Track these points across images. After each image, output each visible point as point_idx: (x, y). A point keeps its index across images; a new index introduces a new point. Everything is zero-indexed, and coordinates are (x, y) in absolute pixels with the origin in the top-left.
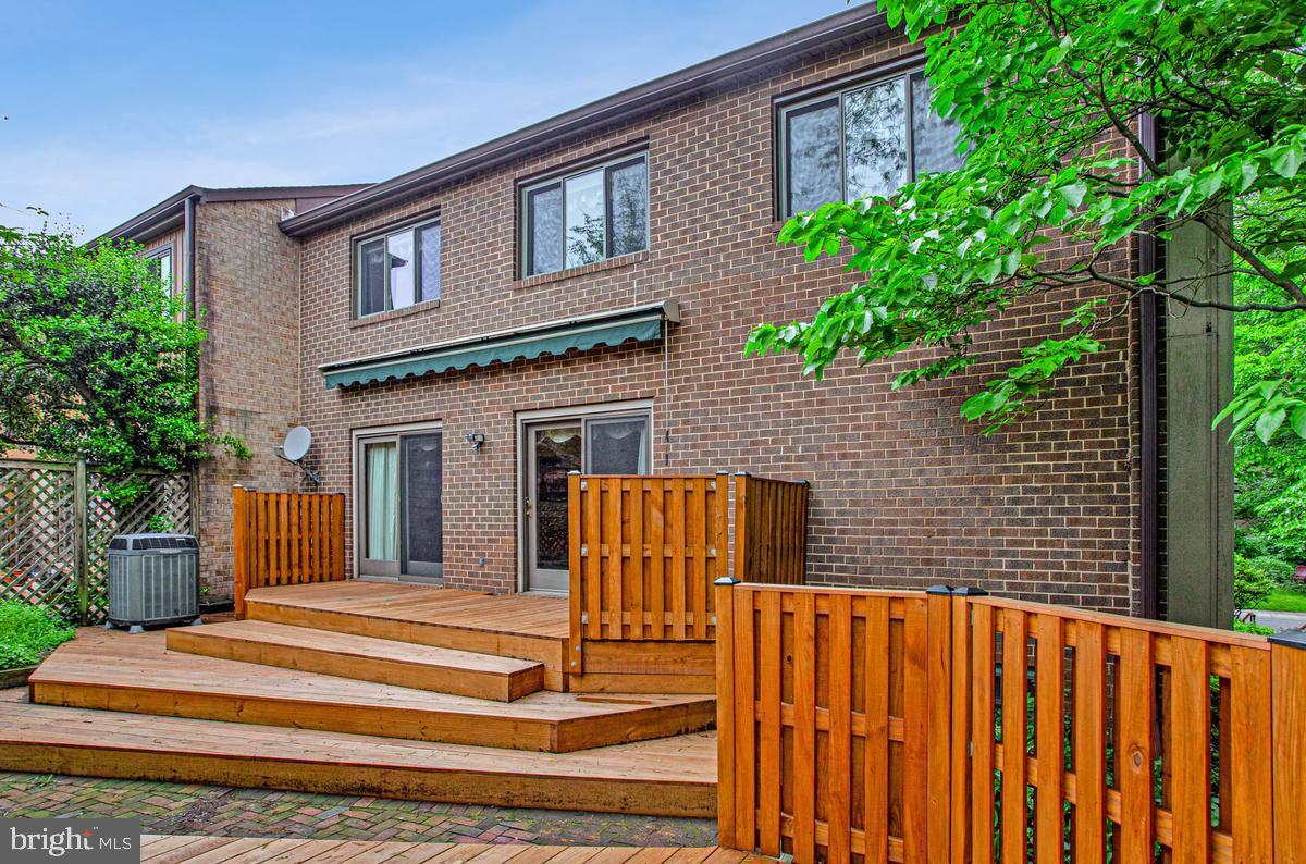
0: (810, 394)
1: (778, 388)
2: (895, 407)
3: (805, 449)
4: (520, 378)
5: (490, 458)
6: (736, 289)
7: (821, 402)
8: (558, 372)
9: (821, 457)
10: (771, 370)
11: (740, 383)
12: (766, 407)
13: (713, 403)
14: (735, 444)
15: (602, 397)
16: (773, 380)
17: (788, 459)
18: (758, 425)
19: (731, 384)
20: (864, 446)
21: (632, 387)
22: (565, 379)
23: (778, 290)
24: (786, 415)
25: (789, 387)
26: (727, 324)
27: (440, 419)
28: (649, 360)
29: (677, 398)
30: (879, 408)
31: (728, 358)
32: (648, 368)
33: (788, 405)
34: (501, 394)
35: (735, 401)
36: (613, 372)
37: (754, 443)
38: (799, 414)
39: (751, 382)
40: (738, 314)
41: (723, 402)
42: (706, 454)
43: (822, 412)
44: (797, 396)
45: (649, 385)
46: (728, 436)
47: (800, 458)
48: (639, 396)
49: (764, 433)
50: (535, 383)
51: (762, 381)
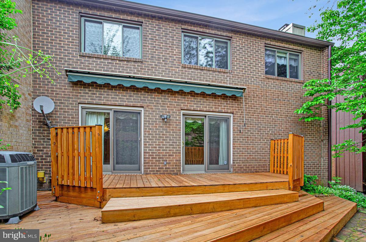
0: (273, 119)
1: (266, 116)
2: (288, 124)
3: (272, 132)
4: (184, 98)
5: (170, 125)
6: (256, 89)
7: (275, 121)
8: (201, 99)
9: (275, 134)
10: (265, 112)
11: (257, 113)
12: (263, 121)
13: (251, 118)
14: (256, 129)
15: (217, 110)
16: (265, 114)
17: (268, 134)
18: (261, 125)
19: (255, 113)
20: (283, 132)
21: (227, 109)
22: (203, 102)
23: (266, 92)
24: (268, 123)
25: (268, 117)
26: (254, 97)
27: (143, 107)
28: (233, 102)
29: (240, 115)
30: (286, 124)
31: (254, 106)
32: (232, 104)
33: (268, 121)
34: (176, 102)
35: (256, 118)
36: (221, 103)
37: (260, 129)
38: (270, 123)
39: (260, 114)
40: (257, 95)
41: (253, 118)
42: (249, 131)
43: (275, 123)
44: (270, 119)
45: (232, 109)
46: (254, 127)
47: (271, 134)
48: (229, 112)
49: (263, 127)
50: (191, 101)
51: (262, 114)
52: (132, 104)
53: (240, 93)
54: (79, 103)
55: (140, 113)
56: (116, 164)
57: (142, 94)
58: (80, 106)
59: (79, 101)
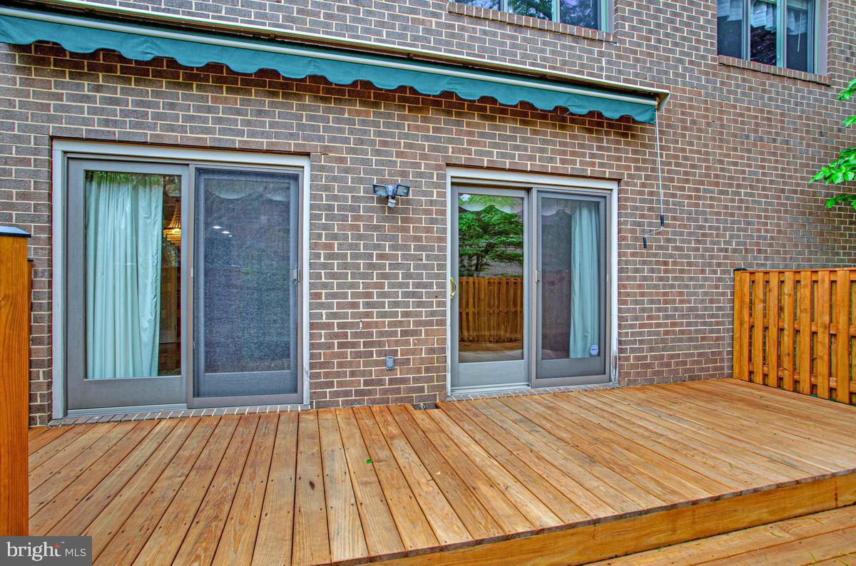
0: (741, 201)
1: (721, 192)
2: (785, 219)
3: (738, 244)
4: (459, 124)
5: (405, 220)
6: (691, 100)
7: (747, 208)
8: (514, 130)
9: (747, 251)
10: (717, 176)
11: (695, 182)
12: (712, 206)
13: (674, 196)
14: (690, 234)
15: (569, 169)
16: (717, 184)
17: (726, 250)
18: (706, 220)
19: (687, 181)
20: (771, 245)
21: (601, 165)
22: (524, 140)
23: (721, 112)
24: (726, 214)
25: (726, 193)
26: (684, 128)
27: (308, 154)
28: (618, 142)
29: (643, 185)
30: (779, 218)
31: (686, 158)
32: (617, 150)
33: (726, 207)
34: (427, 138)
35: (690, 197)
36: (582, 146)
37: (704, 235)
38: (732, 215)
39: (702, 183)
40: (693, 122)
41: (682, 196)
42: (668, 240)
43: (746, 216)
44: (732, 201)
45: (618, 167)
46: (685, 226)
47: (735, 251)
48: (607, 176)
49: (711, 228)
50: (482, 135)
51: (710, 183)
52: (264, 143)
53: (647, 111)
54: (52, 138)
55: (295, 178)
56: (207, 370)
57: (303, 108)
58: (59, 147)
59: (52, 128)
